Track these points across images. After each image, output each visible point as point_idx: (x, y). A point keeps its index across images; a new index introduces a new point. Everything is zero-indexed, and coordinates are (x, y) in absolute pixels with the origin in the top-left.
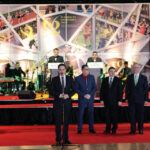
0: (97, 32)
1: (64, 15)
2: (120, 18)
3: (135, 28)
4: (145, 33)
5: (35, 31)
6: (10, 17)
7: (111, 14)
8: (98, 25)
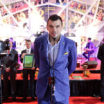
0: (69, 18)
1: (47, 6)
2: (85, 9)
3: (95, 16)
4: (102, 20)
5: (27, 17)
6: (10, 7)
7: (79, 6)
8: (70, 13)
